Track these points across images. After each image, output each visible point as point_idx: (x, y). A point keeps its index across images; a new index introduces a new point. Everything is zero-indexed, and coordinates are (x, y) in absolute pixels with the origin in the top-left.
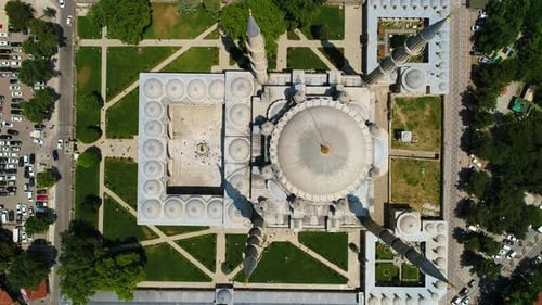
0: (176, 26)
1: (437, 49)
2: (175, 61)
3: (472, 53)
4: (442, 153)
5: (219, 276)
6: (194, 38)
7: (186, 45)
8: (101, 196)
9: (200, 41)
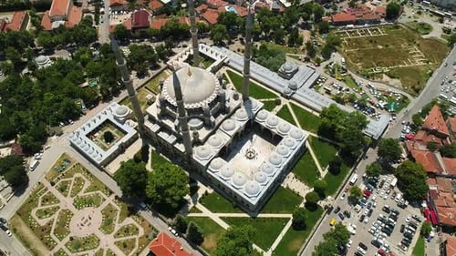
0: (212, 232)
1: (97, 120)
2: (229, 212)
3: (85, 114)
4: (142, 86)
5: (284, 102)
6: (207, 217)
7: (216, 217)
8: (326, 171)
9: (206, 212)
